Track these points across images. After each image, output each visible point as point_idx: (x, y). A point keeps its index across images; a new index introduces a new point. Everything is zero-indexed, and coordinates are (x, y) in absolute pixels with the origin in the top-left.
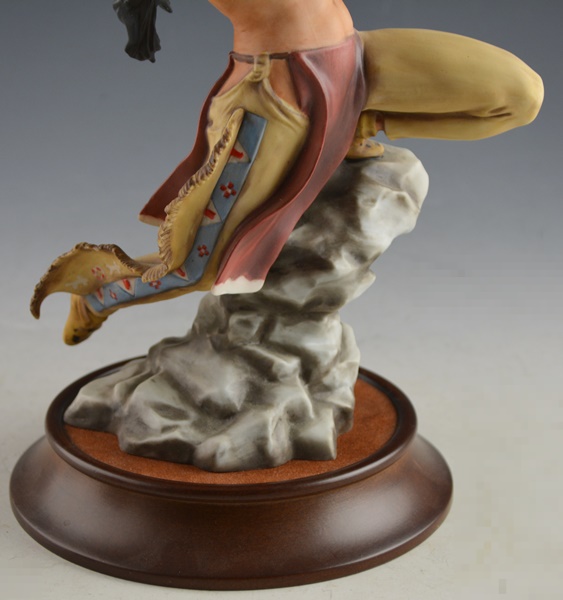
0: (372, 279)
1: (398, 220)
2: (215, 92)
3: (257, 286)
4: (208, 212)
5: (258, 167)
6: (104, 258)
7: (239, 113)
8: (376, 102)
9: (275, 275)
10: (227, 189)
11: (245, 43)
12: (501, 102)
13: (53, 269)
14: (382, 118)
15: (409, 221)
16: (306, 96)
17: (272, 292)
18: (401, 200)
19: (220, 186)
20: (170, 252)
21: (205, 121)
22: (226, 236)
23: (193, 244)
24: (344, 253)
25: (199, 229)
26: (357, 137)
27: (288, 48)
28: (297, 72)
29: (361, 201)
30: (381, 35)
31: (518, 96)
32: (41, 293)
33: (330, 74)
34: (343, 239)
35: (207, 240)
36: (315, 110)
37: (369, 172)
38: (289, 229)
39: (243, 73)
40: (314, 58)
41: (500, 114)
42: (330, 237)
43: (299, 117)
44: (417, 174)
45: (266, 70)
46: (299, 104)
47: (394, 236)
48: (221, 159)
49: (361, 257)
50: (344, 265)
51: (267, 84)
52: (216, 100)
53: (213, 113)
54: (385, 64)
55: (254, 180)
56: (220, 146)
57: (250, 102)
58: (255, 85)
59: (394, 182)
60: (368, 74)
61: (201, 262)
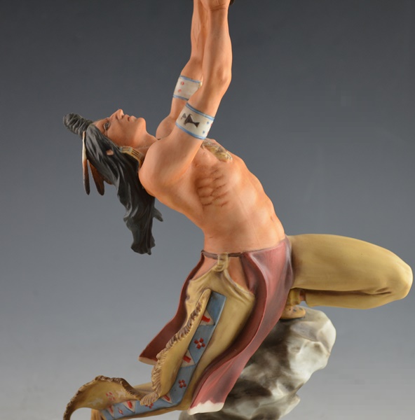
0: (298, 400)
1: (315, 361)
2: (191, 277)
3: (219, 407)
4: (186, 358)
5: (220, 328)
6: (115, 386)
7: (207, 292)
8: (300, 283)
9: (232, 399)
10: (199, 343)
11: (212, 246)
12: (384, 284)
13: (80, 393)
14: (304, 293)
15: (322, 361)
16: (252, 281)
17: (230, 411)
18: (317, 348)
19: (194, 341)
20: (159, 385)
21: (184, 296)
22: (198, 374)
23: (176, 379)
24: (279, 384)
25: (180, 369)
26: (288, 305)
27: (241, 250)
28: (247, 266)
29: (290, 349)
30: (303, 239)
31: (396, 280)
32: (71, 409)
33: (268, 266)
34: (278, 375)
35: (185, 377)
36: (259, 290)
37: (295, 329)
38: (242, 368)
39: (210, 265)
40: (258, 256)
41: (383, 292)
42: (269, 372)
43: (248, 295)
44: (328, 329)
45: (226, 264)
46: (248, 286)
47: (312, 372)
48: (195, 323)
49: (290, 387)
50: (278, 392)
51: (226, 273)
52: (192, 282)
53: (190, 291)
54: (306, 259)
55: (217, 337)
56: (194, 314)
57: (215, 285)
58: (219, 274)
59: (312, 335)
60: (294, 265)
61: (181, 391)
